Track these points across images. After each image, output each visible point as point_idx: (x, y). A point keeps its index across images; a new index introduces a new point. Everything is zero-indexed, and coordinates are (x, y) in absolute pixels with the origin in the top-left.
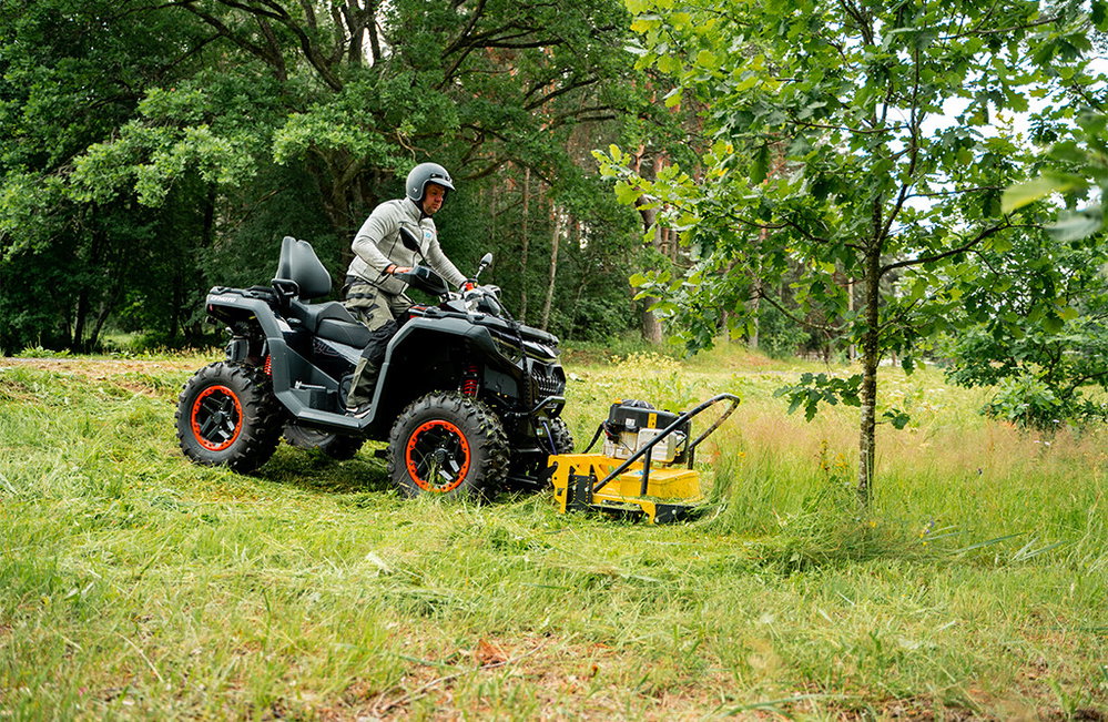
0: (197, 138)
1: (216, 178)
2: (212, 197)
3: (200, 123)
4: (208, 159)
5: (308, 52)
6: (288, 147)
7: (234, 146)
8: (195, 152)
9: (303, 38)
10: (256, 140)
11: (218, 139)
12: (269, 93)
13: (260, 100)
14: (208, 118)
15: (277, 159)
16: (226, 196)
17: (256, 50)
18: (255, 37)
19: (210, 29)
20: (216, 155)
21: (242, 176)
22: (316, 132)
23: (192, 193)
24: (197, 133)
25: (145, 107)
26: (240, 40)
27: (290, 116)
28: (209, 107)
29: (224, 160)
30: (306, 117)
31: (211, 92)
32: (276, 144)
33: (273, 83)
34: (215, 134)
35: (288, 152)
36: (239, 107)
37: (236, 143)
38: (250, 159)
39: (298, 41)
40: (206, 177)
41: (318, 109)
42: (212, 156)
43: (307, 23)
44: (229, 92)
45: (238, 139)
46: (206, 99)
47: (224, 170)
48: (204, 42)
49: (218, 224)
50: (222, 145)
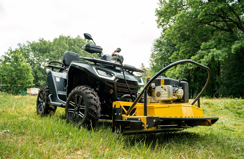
0: (213, 51)
1: (218, 59)
2: (219, 65)
3: (214, 48)
4: (216, 55)
5: (239, 28)
6: (235, 49)
7: (222, 52)
8: (213, 54)
9: (237, 24)
10: (227, 49)
11: (218, 51)
12: (230, 38)
13: (227, 40)
14: (215, 47)
15: (232, 52)
16: (223, 65)
17: (226, 30)
18: (225, 27)
19: (215, 28)
20: (218, 54)
21: (224, 58)
22: (242, 44)
23: (215, 65)
24: (213, 50)
25: (202, 47)
26: (222, 29)
27: (235, 42)
28: (215, 44)
29: (220, 55)
30: (239, 41)
31: (216, 41)
32: (232, 49)
33: (230, 36)
34: (217, 50)
35: (235, 50)
36: (222, 43)
37: (222, 51)
38: (226, 54)
39: (236, 26)
40: (216, 59)
41: (242, 39)
42: (217, 55)
43: (238, 21)
44: (220, 40)
45: (223, 50)
46: (215, 43)
47: (220, 57)
48: (214, 31)
49: (221, 71)
50: (219, 52)
